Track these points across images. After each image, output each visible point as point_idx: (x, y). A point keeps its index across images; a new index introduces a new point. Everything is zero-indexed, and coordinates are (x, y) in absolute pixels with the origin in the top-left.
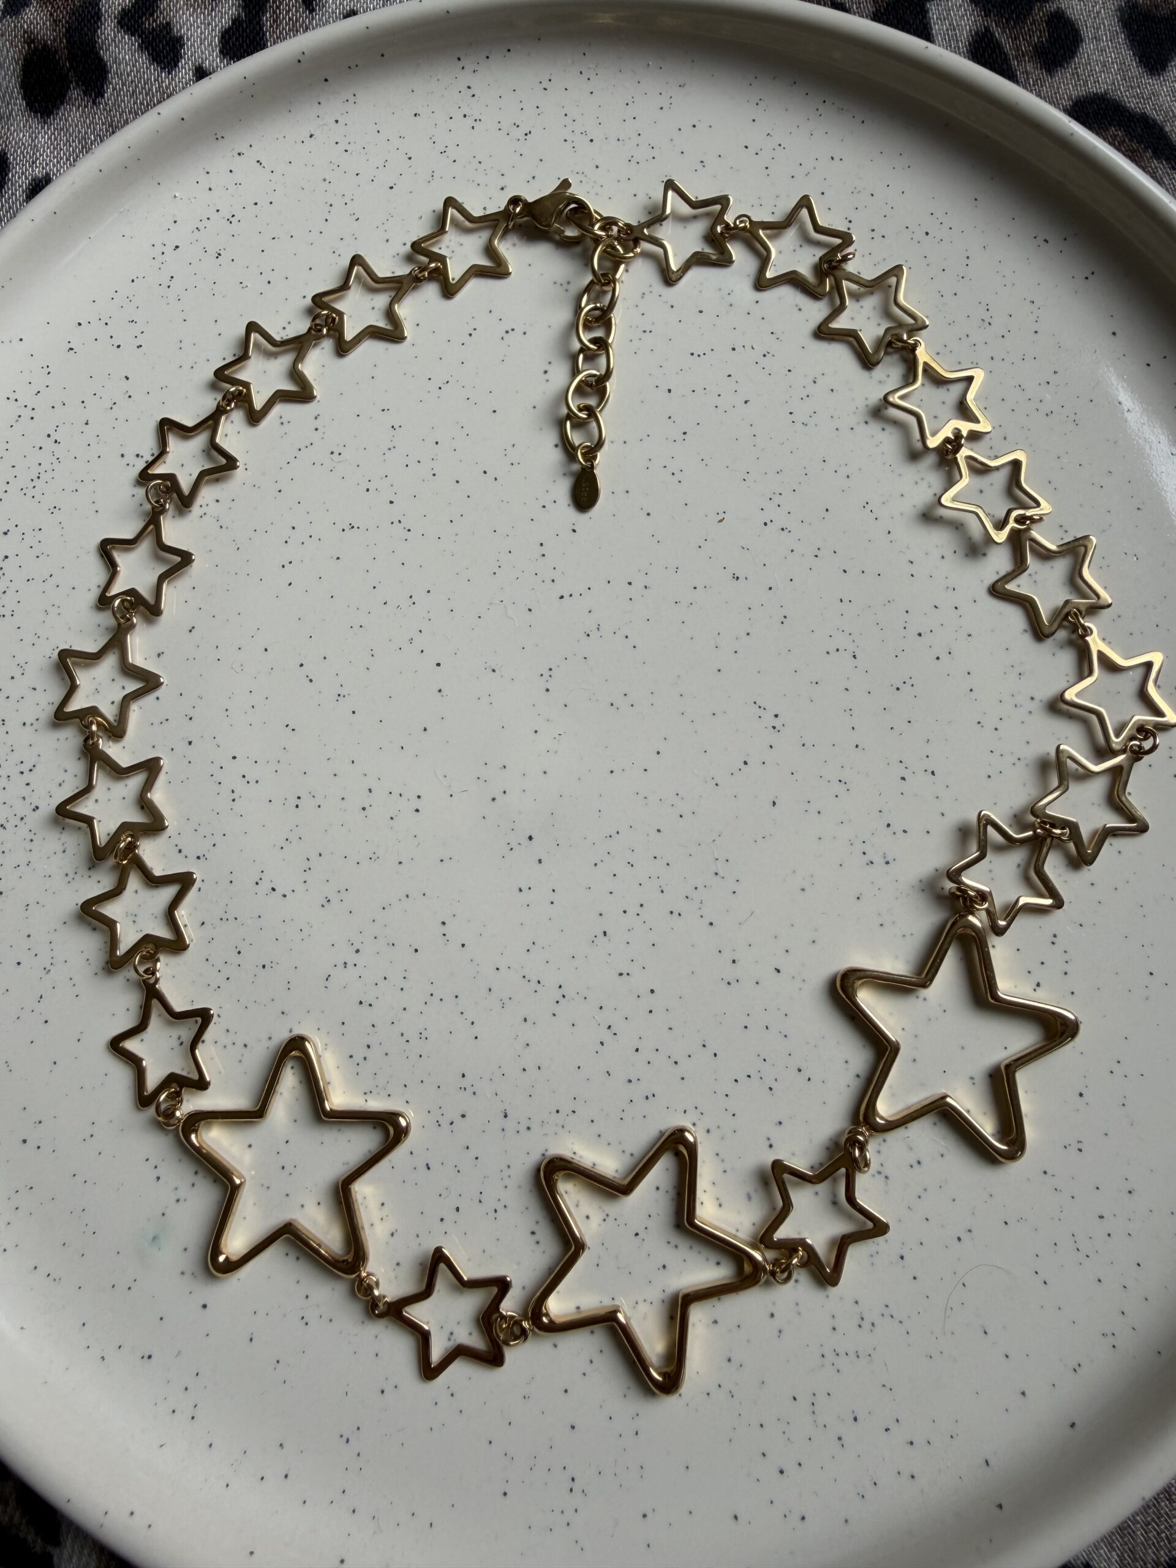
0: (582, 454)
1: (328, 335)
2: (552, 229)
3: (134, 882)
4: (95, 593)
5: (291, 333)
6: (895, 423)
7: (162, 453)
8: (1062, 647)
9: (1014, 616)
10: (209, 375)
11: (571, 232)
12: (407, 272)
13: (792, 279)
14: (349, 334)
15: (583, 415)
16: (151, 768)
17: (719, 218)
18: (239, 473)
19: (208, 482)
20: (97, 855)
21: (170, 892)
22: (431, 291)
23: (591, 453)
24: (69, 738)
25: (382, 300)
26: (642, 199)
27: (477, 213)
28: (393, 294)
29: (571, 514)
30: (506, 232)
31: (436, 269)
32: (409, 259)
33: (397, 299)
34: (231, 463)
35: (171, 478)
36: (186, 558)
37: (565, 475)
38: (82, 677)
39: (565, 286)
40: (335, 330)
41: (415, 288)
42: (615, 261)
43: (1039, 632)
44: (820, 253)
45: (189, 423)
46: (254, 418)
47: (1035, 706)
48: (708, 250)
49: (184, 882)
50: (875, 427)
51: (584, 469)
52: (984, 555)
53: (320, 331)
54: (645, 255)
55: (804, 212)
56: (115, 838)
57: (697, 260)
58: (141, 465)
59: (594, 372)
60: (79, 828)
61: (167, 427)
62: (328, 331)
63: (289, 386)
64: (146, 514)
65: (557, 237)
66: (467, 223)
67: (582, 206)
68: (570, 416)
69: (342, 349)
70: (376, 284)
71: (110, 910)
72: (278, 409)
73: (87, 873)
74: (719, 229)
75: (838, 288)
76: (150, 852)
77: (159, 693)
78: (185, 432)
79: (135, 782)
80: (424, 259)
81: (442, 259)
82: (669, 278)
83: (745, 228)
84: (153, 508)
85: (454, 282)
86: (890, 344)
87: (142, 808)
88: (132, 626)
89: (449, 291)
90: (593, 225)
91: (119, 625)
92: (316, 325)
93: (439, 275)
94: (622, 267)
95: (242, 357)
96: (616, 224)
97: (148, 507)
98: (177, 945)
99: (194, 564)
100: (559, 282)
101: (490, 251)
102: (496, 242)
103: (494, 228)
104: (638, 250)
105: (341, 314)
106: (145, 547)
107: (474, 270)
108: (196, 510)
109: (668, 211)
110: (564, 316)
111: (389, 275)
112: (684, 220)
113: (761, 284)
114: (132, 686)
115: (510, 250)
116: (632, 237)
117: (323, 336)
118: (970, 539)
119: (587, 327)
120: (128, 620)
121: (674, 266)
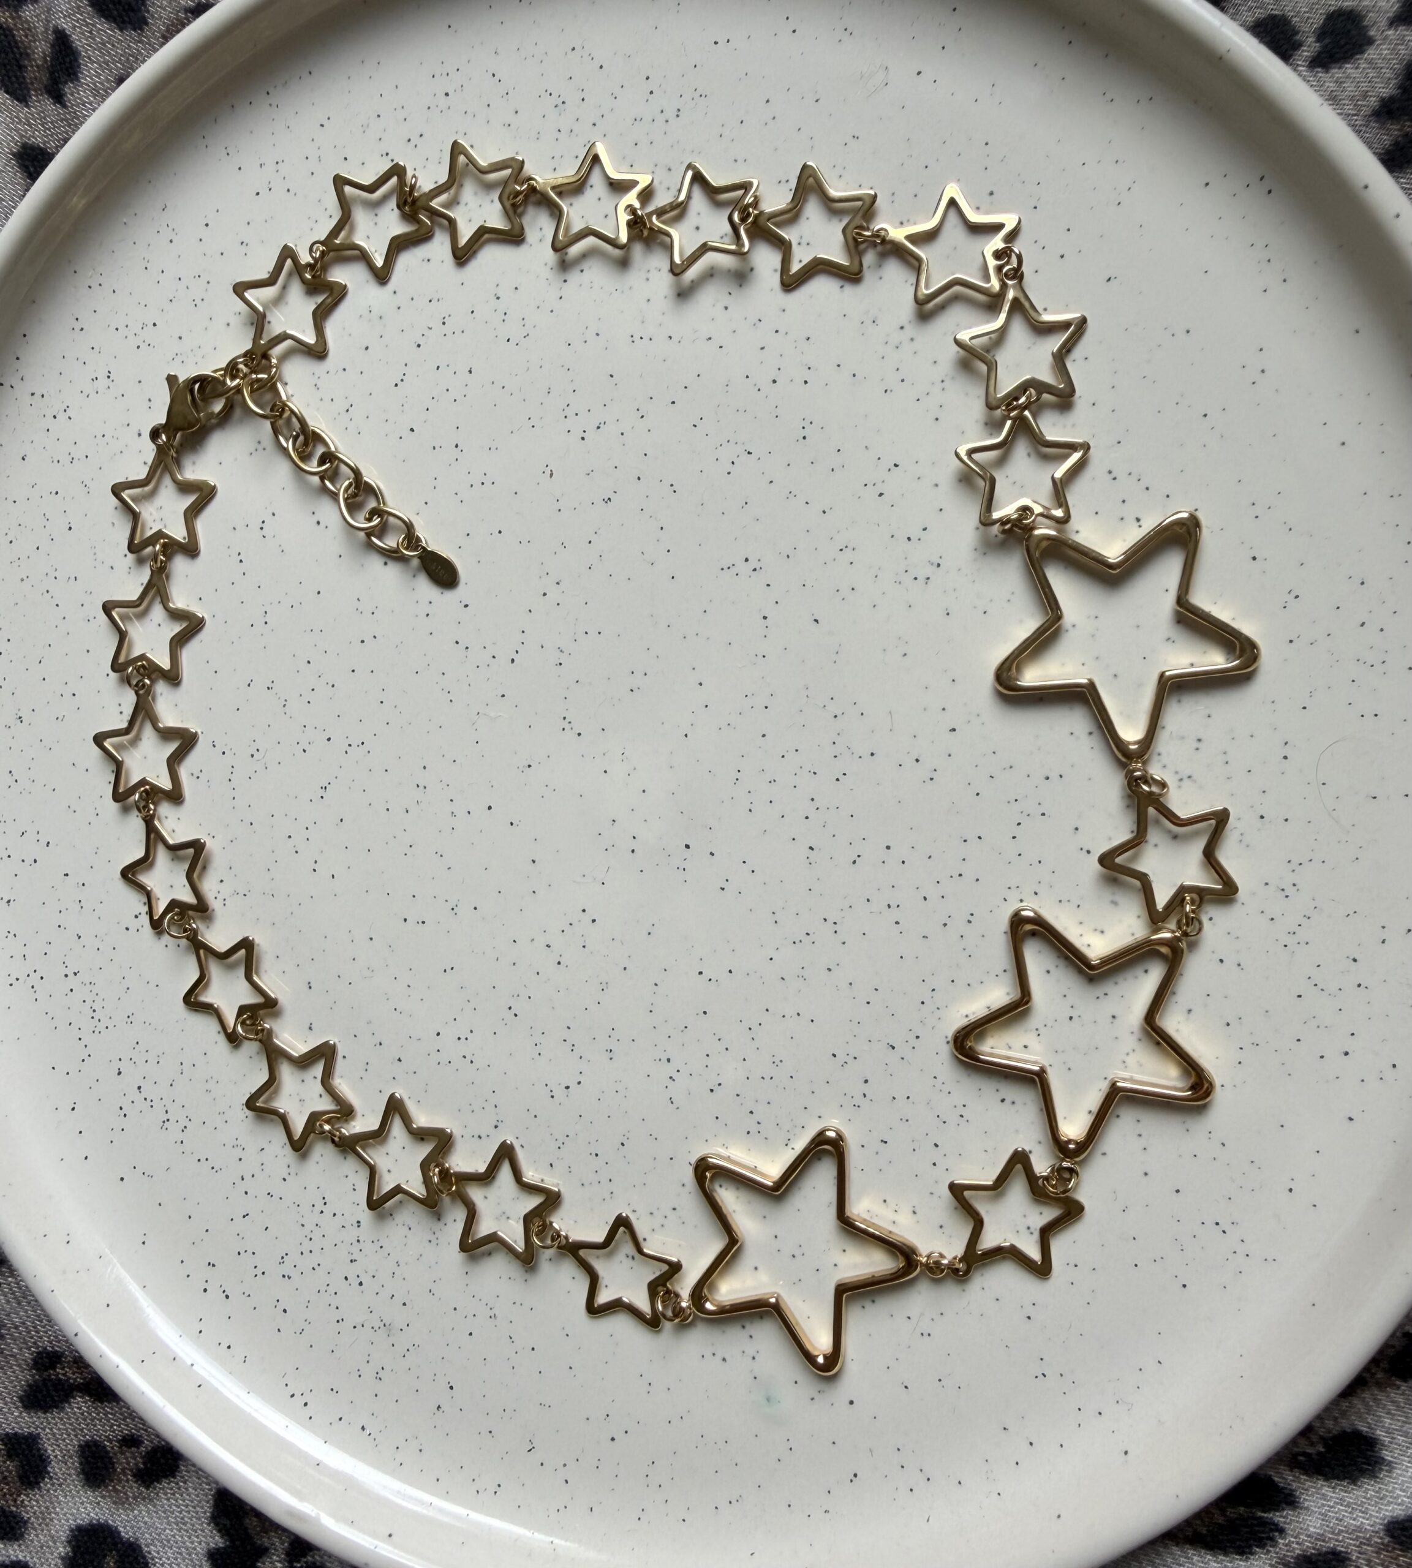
0: (407, 549)
1: (153, 681)
2: (203, 421)
3: (476, 1194)
4: (222, 1039)
5: (129, 710)
6: (584, 256)
7: (148, 895)
8: (880, 266)
9: (822, 287)
10: (114, 806)
11: (218, 407)
12: (150, 573)
13: (398, 246)
14: (165, 663)
15: (376, 521)
16: (394, 1108)
17: (298, 268)
18: (210, 844)
19: (200, 876)
20: (431, 1204)
21: (505, 1172)
22: (180, 565)
23: (411, 539)
24: (322, 1153)
25: (157, 613)
26: (235, 321)
27: (142, 474)
28: (158, 600)
29: (450, 596)
30: (178, 462)
31: (164, 546)
32: (141, 561)
33: (165, 600)
34: (197, 846)
35: (173, 904)
36: (246, 944)
37: (414, 576)
38: (282, 1104)
39: (260, 448)
40: (154, 671)
41: (168, 577)
42: (269, 388)
43: (851, 276)
44: (393, 203)
45: (140, 854)
46: (175, 796)
47: (910, 331)
48: (320, 299)
49: (505, 1154)
50: (574, 277)
51: (420, 557)
52: (752, 269)
53: (144, 685)
54: (284, 357)
55: (348, 189)
56: (427, 1181)
57: (320, 316)
58: (145, 920)
59: (347, 483)
60: (401, 1202)
61: (130, 874)
62: (149, 678)
63: (171, 747)
64: (188, 948)
65: (214, 421)
66: (147, 489)
67: (202, 380)
68: (369, 533)
69: (173, 678)
70: (138, 607)
71: (484, 1229)
72: (183, 772)
73: (441, 1224)
74: (308, 276)
75: (434, 213)
76: (462, 1161)
77: (341, 1051)
78: (145, 862)
79: (397, 1128)
80: (149, 549)
81: (160, 534)
82: (318, 352)
83: (323, 253)
84: (187, 938)
85: (187, 540)
86: (514, 205)
87: (422, 1139)
88: (270, 1032)
89: (191, 550)
90: (224, 383)
91: (260, 1041)
92: (137, 685)
93: (172, 548)
94: (279, 385)
95: (118, 767)
96: (237, 364)
97: (184, 942)
98: (551, 1200)
99: (257, 941)
100: (252, 450)
101: (185, 488)
102: (180, 477)
103: (167, 469)
104: (274, 361)
105: (143, 657)
106: (215, 969)
107: (188, 515)
108: (214, 904)
109: (261, 309)
110: (282, 470)
111: (141, 589)
112: (279, 300)
113: (382, 276)
114: (318, 1070)
115: (195, 470)
116: (259, 357)
117: (150, 686)
118: (729, 271)
119: (305, 457)
120: (263, 1030)
121: (310, 338)
